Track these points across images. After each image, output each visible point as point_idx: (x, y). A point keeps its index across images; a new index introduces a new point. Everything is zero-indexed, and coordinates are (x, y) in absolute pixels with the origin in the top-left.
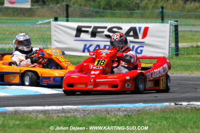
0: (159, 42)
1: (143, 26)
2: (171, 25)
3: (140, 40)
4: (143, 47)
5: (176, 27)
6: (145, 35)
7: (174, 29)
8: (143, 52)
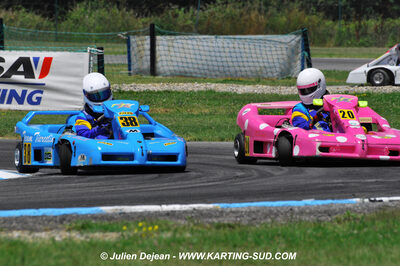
0: (70, 83)
1: (42, 55)
2: (91, 55)
3: (37, 80)
4: (42, 92)
5: (100, 58)
6: (45, 72)
7: (96, 62)
8: (42, 102)
